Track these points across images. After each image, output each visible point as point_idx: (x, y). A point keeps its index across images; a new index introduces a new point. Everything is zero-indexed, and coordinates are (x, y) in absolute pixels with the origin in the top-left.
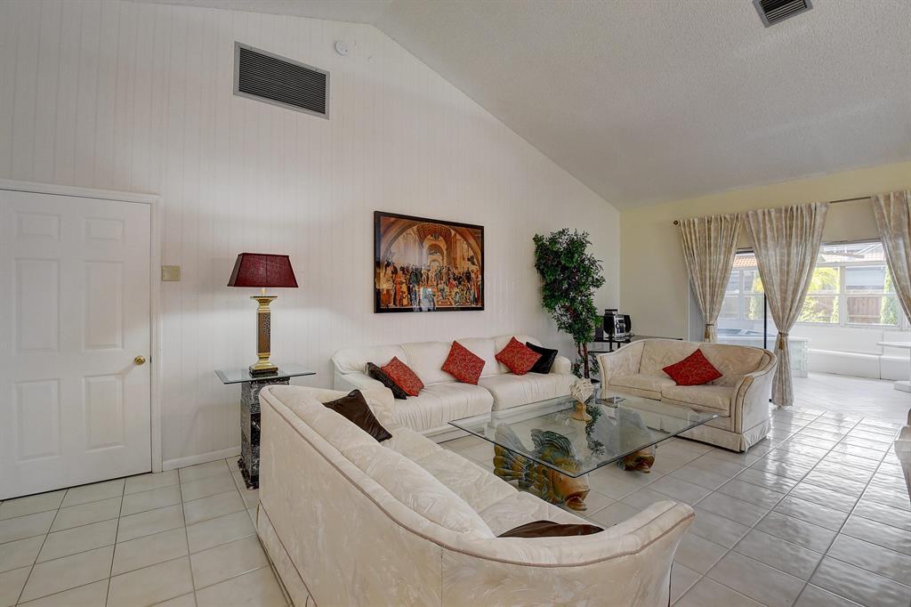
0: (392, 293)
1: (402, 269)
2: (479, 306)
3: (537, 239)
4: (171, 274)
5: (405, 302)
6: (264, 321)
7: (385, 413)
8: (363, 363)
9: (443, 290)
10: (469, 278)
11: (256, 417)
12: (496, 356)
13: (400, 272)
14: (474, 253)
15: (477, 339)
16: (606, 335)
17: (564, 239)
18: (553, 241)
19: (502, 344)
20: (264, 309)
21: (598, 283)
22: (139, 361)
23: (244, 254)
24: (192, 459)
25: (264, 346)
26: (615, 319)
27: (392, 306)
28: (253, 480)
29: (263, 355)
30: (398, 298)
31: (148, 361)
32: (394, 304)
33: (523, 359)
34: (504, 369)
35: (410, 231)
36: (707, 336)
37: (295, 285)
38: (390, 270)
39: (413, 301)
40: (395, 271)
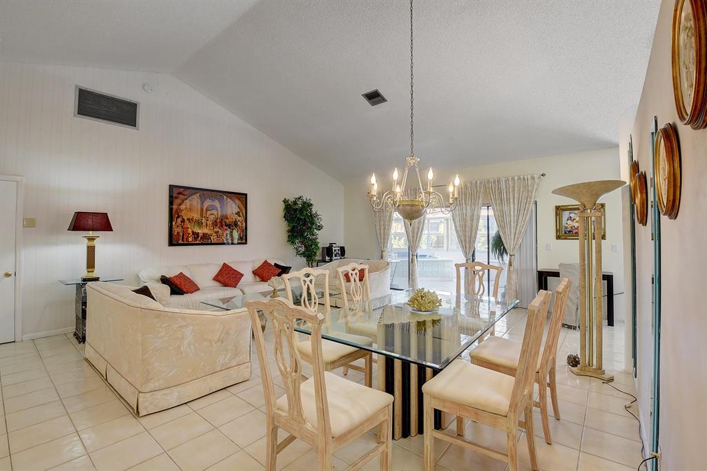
0: (181, 234)
1: (188, 219)
2: (244, 241)
3: (285, 201)
4: (30, 223)
5: (190, 239)
6: (91, 251)
7: (163, 298)
8: (159, 276)
9: (218, 232)
10: (236, 225)
11: (84, 304)
12: (253, 272)
13: (187, 222)
14: (241, 210)
15: (241, 262)
16: (327, 258)
17: (299, 202)
18: (295, 203)
19: (258, 264)
20: (91, 244)
21: (320, 228)
22: (8, 275)
23: (78, 213)
24: (42, 334)
25: (91, 264)
26: (334, 249)
27: (181, 242)
28: (82, 339)
29: (90, 270)
30: (185, 237)
31: (13, 275)
32: (183, 240)
33: (269, 272)
34: (258, 279)
35: (194, 196)
36: (382, 257)
37: (111, 229)
38: (179, 220)
39: (196, 239)
40: (183, 221)
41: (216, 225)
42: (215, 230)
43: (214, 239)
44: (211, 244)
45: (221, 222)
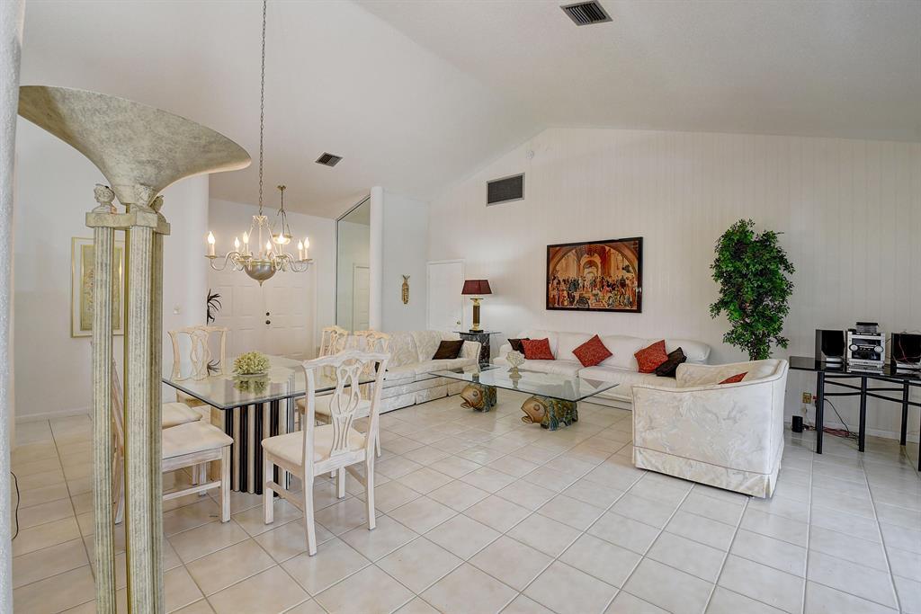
0: (557, 297)
1: (564, 281)
5: (566, 303)
6: (476, 309)
9: (597, 295)
10: (623, 284)
12: (636, 353)
13: (562, 283)
14: (631, 263)
20: (476, 304)
23: (468, 281)
25: (476, 320)
27: (556, 305)
29: (476, 324)
30: (561, 301)
31: (461, 323)
32: (558, 304)
35: (570, 254)
37: (490, 293)
38: (555, 282)
39: (571, 303)
40: (559, 283)
41: (595, 286)
42: (594, 292)
43: (592, 303)
44: (588, 310)
45: (602, 282)
